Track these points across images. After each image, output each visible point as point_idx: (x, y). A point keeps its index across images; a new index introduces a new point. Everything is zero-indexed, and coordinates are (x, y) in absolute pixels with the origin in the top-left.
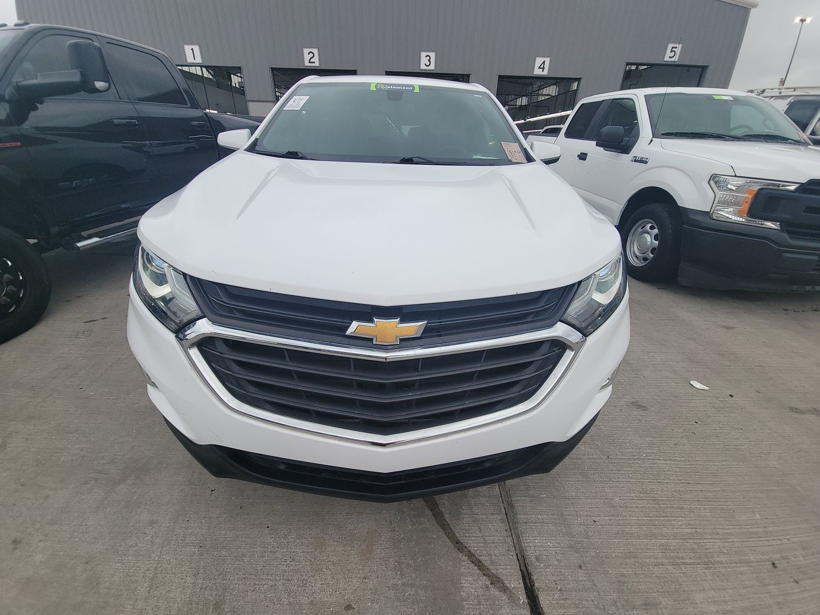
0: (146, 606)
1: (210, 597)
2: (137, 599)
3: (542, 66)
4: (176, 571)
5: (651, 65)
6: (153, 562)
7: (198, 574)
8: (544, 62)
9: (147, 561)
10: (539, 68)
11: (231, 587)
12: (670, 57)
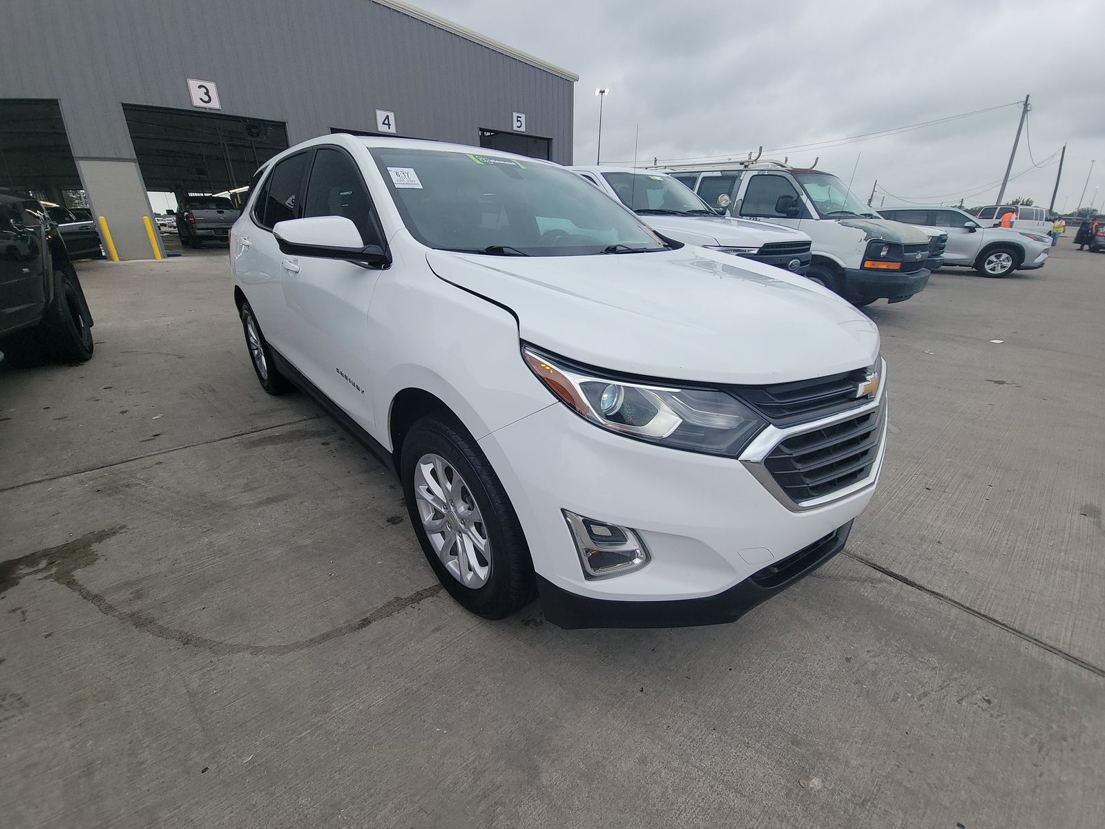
0: (760, 805)
1: (783, 745)
2: (746, 810)
3: (386, 122)
4: (731, 762)
5: (497, 133)
6: (704, 778)
7: (748, 743)
8: (387, 117)
9: (698, 784)
10: (384, 123)
11: (782, 725)
12: (518, 127)
